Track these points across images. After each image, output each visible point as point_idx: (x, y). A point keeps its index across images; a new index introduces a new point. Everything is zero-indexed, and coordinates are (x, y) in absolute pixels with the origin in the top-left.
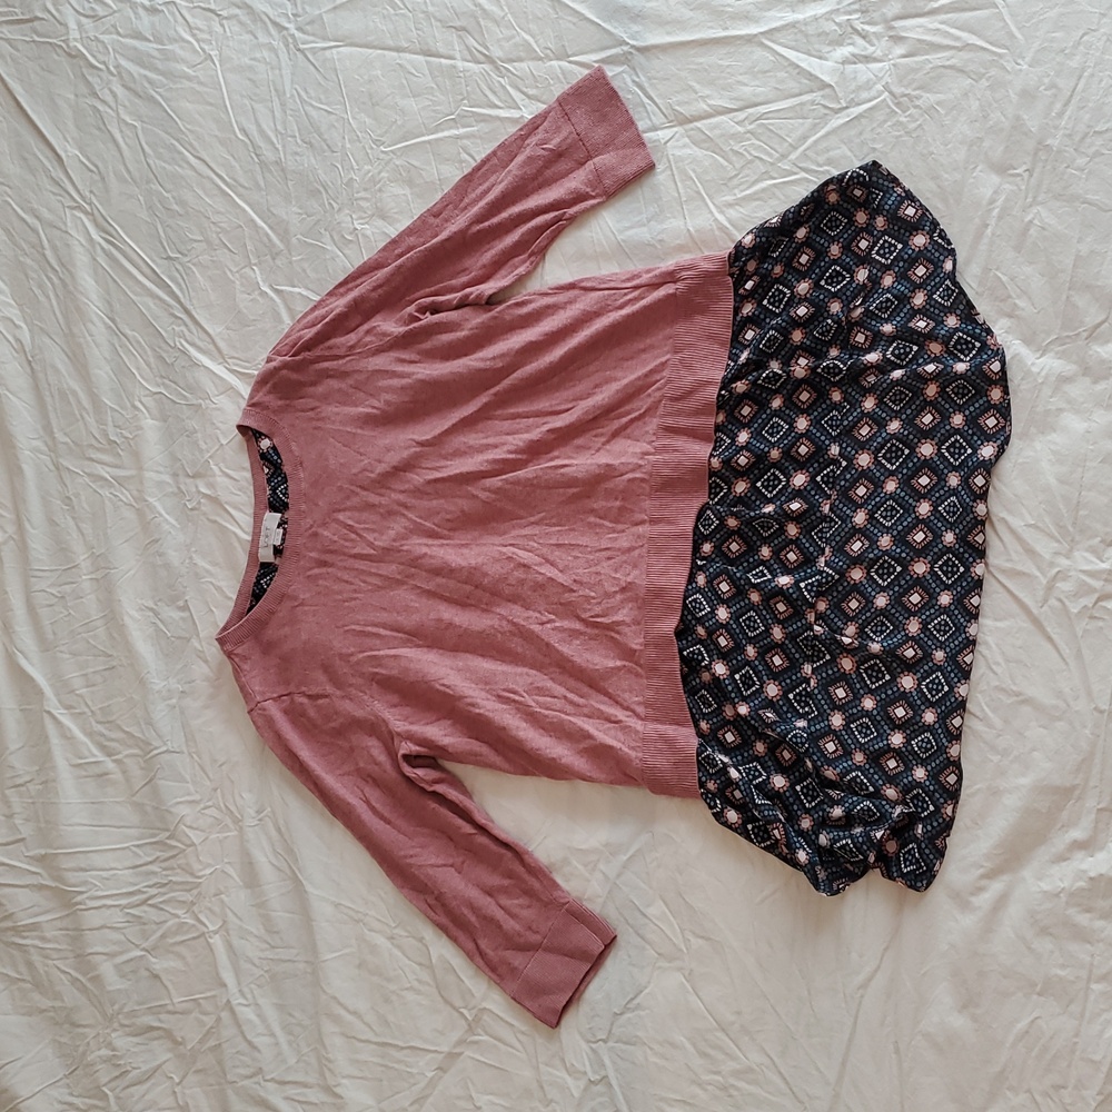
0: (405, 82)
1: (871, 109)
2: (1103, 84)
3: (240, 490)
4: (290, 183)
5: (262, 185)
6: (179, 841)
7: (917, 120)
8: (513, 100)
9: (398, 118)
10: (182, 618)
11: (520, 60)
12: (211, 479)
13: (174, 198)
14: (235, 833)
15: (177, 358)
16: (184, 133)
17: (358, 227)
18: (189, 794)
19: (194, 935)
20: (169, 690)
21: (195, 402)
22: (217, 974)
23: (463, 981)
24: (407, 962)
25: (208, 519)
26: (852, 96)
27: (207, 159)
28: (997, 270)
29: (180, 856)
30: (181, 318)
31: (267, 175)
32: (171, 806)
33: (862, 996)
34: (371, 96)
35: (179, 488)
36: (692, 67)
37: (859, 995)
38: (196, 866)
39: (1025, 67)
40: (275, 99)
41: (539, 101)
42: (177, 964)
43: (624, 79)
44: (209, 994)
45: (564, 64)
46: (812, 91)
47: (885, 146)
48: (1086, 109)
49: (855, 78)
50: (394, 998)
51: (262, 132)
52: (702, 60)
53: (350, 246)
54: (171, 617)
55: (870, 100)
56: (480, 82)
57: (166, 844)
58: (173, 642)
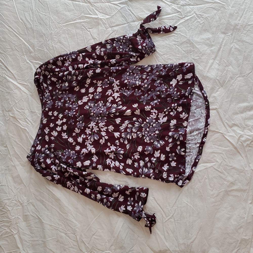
0: (66, 7)
1: (191, 18)
2: (250, 13)
3: (21, 115)
4: (35, 34)
5: (27, 34)
6: (5, 210)
7: (203, 21)
8: (96, 13)
9: (65, 17)
10: (5, 150)
11: (98, 3)
12: (13, 112)
13: (2, 37)
14: (21, 207)
15: (3, 79)
16: (5, 20)
17: (53, 45)
18: (8, 197)
19: (10, 235)
20: (2, 169)
21: (8, 91)
22: (17, 245)
23: (86, 245)
24: (71, 240)
25: (12, 123)
26: (186, 14)
27: (11, 27)
28: (224, 59)
29: (6, 213)
30: (4, 69)
31: (28, 31)
32: (3, 200)
33: (192, 245)
34: (57, 11)
35: (4, 114)
36: (144, 6)
37: (191, 245)
38: (10, 216)
39: (230, 8)
40: (30, 11)
41: (103, 13)
42: (6, 243)
43: (125, 8)
44: (14, 250)
45: (109, 4)
46: (175, 13)
47: (195, 27)
48: (246, 19)
49: (186, 10)
50: (67, 250)
51: (27, 20)
52: (146, 4)
53: (51, 50)
54: (2, 149)
55: (190, 16)
56: (87, 8)
57: (2, 210)
58: (3, 156)
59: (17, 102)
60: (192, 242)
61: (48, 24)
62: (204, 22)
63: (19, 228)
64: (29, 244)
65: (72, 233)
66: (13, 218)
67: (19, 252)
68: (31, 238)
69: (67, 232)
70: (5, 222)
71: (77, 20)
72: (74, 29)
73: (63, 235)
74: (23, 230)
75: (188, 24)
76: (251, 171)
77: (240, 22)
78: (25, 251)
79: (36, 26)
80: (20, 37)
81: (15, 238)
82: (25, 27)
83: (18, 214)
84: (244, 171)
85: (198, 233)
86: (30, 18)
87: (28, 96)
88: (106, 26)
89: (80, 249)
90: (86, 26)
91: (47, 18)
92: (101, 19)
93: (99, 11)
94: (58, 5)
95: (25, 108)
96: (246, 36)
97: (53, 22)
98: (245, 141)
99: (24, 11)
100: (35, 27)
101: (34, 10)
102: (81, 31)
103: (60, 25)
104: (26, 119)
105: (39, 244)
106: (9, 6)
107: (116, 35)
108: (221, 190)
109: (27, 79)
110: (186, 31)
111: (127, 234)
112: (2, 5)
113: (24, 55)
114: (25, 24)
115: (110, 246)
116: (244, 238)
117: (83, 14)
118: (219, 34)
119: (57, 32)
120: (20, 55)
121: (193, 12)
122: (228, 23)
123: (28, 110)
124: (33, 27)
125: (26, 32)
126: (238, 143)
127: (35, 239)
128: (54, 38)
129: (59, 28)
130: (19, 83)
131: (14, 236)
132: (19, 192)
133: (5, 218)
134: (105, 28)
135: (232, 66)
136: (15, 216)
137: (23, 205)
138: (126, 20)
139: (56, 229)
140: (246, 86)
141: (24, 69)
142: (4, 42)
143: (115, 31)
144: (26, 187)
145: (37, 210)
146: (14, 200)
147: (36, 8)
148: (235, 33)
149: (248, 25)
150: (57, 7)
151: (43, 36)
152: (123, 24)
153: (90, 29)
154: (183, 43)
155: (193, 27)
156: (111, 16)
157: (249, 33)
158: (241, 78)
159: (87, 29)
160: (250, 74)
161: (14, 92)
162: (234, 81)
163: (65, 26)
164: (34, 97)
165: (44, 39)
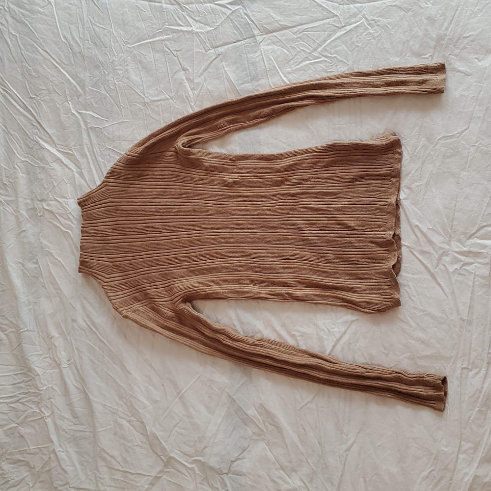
59: (56, 185)
60: (348, 450)
61: (109, 44)
62: (380, 34)
63: (54, 406)
64: (70, 436)
65: (140, 422)
66: (45, 388)
67: (52, 449)
68: (72, 425)
69: (131, 418)
70: (32, 395)
71: (156, 37)
72: (151, 53)
73: (124, 423)
74: (60, 411)
75: (351, 39)
76: (461, 321)
77: (448, 33)
78: (62, 449)
79: (89, 48)
80: (62, 68)
81: (47, 425)
82: (71, 51)
83: (54, 383)
84: (447, 322)
85: (358, 433)
86: (78, 35)
87: (74, 175)
88: (205, 46)
90: (171, 47)
91: (107, 34)
92: (197, 33)
93: (194, 17)
94: (125, 10)
95: (68, 196)
96: (458, 59)
97: (116, 41)
98: (451, 264)
99: (70, 22)
100: (86, 50)
101: (86, 21)
102: (163, 57)
103: (128, 45)
104: (69, 215)
105: (85, 438)
106: (46, 15)
107: (222, 62)
108: (404, 356)
109: (73, 144)
110: (347, 52)
112: (34, 12)
113: (67, 101)
114: (70, 46)
115: (202, 448)
116: (443, 450)
117: (167, 25)
118: (408, 56)
119: (123, 58)
120: (61, 101)
121: (360, 16)
122: (425, 35)
124: (83, 51)
125: (72, 60)
126: (437, 266)
127: (79, 428)
128: (118, 69)
129: (126, 51)
130: (59, 151)
131: (46, 420)
132: (55, 344)
133: (31, 389)
134: (203, 51)
135: (430, 118)
136: (47, 385)
137: (60, 366)
138: (241, 34)
139: (113, 411)
140: (455, 155)
141: (68, 126)
142: (36, 77)
143: (220, 54)
146: (47, 357)
147: (90, 17)
148: (437, 53)
149: (463, 37)
150: (123, 14)
151: (100, 67)
152: (235, 41)
153: (177, 53)
155: (359, 45)
156: (215, 27)
157: (464, 53)
158: (446, 141)
159: (173, 52)
160: (464, 133)
161: (51, 167)
162: (433, 147)
163: (136, 48)
164: (84, 177)
165: (101, 72)
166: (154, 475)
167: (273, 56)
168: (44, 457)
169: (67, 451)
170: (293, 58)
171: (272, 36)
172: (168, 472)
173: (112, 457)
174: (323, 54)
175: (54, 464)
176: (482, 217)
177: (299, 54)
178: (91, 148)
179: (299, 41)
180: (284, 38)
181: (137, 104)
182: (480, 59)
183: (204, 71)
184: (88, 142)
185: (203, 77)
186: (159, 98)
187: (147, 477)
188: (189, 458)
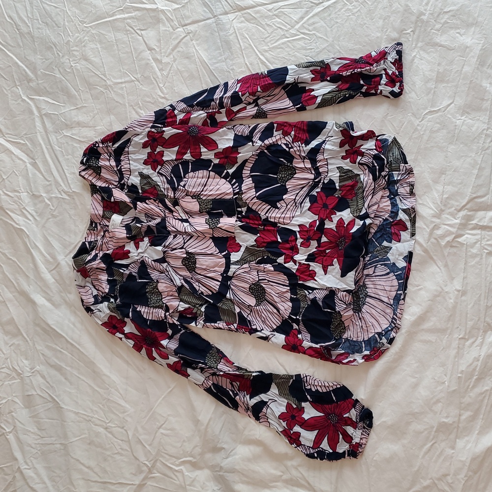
59: (5, 178)
61: (62, 23)
62: (359, 10)
63: (16, 420)
64: (37, 451)
65: (119, 427)
66: (4, 401)
67: (17, 467)
68: (39, 439)
69: (108, 425)
71: (116, 15)
72: (111, 32)
73: (101, 430)
74: (22, 424)
75: (330, 15)
76: (456, 293)
77: (429, 8)
78: (28, 465)
79: (39, 28)
80: (8, 50)
81: (8, 442)
82: (18, 32)
83: (14, 395)
84: (442, 294)
86: (26, 14)
87: (26, 166)
88: (172, 24)
89: (133, 455)
90: (134, 26)
91: (60, 13)
92: (163, 11)
95: (20, 190)
96: (440, 34)
97: (70, 20)
98: (443, 237)
100: (36, 30)
102: (125, 36)
103: (85, 25)
104: (23, 210)
105: (56, 451)
107: (192, 40)
109: (24, 133)
110: (326, 28)
111: (223, 425)
113: (16, 85)
114: (16, 26)
115: (192, 448)
116: (443, 422)
117: (128, 3)
118: (390, 32)
119: (79, 38)
120: (8, 86)
122: (405, 10)
123: (28, 192)
124: (32, 32)
125: (20, 41)
126: (429, 240)
127: (48, 440)
128: (74, 50)
129: (83, 30)
130: (8, 141)
131: (8, 437)
132: (15, 352)
134: (171, 29)
135: (415, 93)
136: (6, 399)
137: (22, 376)
138: (211, 11)
139: (88, 419)
140: (443, 129)
141: (17, 113)
143: (190, 33)
144: (27, 341)
145: (49, 384)
146: (4, 368)
148: (419, 28)
149: (444, 12)
151: (53, 48)
152: (205, 19)
153: (142, 32)
154: (321, 52)
155: (338, 21)
156: (183, 4)
157: (445, 27)
158: (432, 116)
159: (137, 31)
160: (449, 108)
162: (420, 122)
163: (94, 28)
164: (39, 168)
165: (54, 54)
166: (137, 483)
167: (248, 35)
168: (6, 477)
169: (35, 468)
170: (269, 36)
171: (245, 13)
172: (153, 477)
173: (88, 468)
174: (301, 31)
175: (20, 483)
176: (472, 189)
177: (275, 31)
178: (45, 137)
179: (274, 19)
180: (258, 15)
181: (98, 88)
182: (461, 33)
183: (173, 50)
184: (42, 130)
185: (172, 57)
186: (123, 80)
187: (130, 486)
188: (176, 460)
